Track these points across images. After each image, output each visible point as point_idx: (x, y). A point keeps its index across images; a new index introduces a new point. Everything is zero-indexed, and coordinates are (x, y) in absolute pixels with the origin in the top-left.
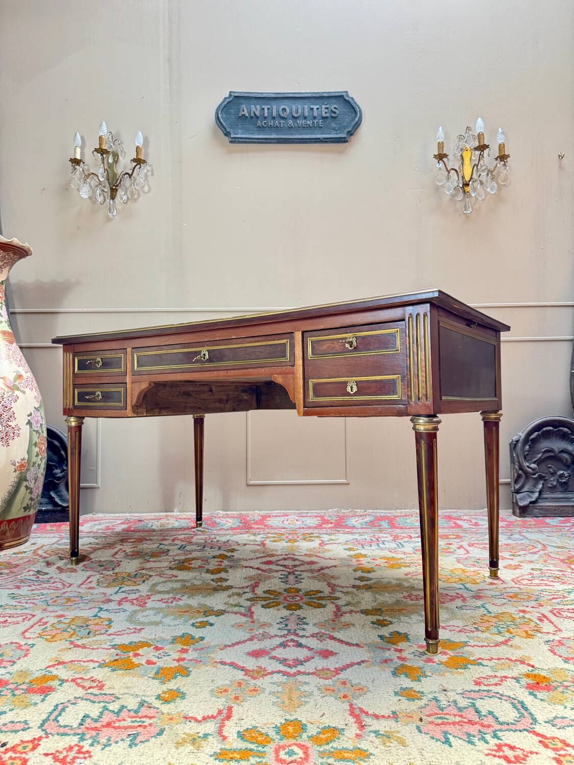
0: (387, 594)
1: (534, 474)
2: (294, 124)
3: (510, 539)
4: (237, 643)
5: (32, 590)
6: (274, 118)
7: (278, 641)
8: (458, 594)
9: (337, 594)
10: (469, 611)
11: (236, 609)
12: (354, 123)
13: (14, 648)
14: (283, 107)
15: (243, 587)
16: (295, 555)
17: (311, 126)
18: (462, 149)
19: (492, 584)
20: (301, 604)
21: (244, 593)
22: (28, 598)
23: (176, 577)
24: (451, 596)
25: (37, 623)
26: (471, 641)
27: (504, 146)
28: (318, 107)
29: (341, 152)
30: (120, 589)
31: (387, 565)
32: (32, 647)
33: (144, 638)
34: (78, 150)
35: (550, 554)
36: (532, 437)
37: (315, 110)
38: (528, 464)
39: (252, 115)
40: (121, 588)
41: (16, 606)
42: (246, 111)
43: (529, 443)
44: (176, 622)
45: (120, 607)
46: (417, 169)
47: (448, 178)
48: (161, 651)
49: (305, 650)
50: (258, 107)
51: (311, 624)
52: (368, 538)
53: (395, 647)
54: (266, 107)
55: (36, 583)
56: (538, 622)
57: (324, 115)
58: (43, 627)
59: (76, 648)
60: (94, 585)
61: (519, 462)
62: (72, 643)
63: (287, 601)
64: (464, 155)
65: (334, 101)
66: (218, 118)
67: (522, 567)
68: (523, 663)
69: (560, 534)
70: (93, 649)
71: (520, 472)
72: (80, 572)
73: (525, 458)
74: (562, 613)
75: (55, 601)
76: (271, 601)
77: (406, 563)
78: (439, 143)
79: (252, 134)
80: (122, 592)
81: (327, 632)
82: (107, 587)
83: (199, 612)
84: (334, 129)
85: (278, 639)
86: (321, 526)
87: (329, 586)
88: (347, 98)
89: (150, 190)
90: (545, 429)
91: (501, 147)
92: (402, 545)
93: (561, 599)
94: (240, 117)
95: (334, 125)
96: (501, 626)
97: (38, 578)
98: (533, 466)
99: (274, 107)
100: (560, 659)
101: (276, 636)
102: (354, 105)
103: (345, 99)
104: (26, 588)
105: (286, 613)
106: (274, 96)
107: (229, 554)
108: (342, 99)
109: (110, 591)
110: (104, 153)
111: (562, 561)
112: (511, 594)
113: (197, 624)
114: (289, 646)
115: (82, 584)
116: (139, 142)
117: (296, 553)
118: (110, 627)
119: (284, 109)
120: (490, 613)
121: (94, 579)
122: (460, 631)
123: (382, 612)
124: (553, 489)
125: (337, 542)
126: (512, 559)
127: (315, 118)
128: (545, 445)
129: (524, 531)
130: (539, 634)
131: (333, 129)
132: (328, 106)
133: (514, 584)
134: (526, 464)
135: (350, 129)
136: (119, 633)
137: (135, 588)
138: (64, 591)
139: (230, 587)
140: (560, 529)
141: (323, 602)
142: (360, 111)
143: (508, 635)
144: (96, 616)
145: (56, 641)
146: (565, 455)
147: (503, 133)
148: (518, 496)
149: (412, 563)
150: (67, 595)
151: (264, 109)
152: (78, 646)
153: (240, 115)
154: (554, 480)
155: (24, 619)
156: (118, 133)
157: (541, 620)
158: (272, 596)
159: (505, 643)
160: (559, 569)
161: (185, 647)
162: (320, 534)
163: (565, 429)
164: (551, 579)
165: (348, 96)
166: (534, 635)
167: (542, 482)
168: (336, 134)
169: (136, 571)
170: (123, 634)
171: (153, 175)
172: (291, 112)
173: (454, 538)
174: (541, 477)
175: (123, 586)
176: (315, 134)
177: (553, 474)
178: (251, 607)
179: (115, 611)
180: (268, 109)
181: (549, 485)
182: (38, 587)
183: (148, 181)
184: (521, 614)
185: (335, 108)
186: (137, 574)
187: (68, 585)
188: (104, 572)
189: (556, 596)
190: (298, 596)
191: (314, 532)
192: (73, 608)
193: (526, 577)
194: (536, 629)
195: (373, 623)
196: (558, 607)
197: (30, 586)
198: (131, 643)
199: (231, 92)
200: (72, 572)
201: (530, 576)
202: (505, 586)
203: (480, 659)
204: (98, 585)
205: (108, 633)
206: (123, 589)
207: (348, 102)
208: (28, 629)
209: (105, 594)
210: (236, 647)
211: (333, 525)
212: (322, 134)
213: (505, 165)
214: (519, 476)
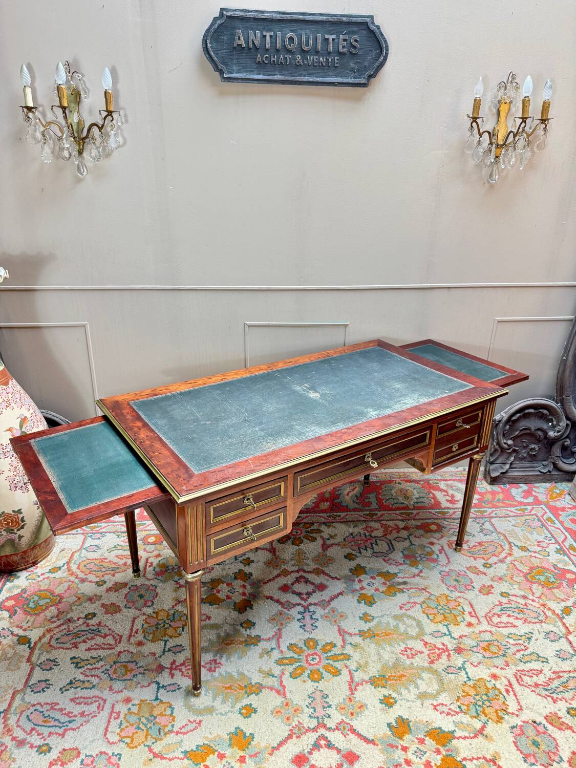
0: (388, 649)
1: (509, 449)
2: (303, 62)
3: (482, 530)
4: (281, 744)
5: (89, 649)
6: (278, 51)
7: (312, 737)
8: (443, 644)
9: (349, 650)
10: (452, 676)
11: (270, 681)
12: (377, 64)
13: (106, 762)
14: (289, 35)
15: (269, 639)
16: (304, 571)
17: (324, 64)
18: (499, 102)
19: (470, 624)
20: (322, 670)
21: (272, 649)
22: (89, 666)
23: (209, 618)
24: (439, 649)
25: (111, 715)
26: (457, 729)
27: (549, 105)
28: (334, 37)
29: (359, 99)
30: (165, 645)
31: (383, 588)
32: (120, 759)
33: (206, 738)
34: (29, 91)
35: (516, 563)
36: (514, 418)
37: (331, 41)
38: (505, 441)
39: (251, 45)
40: (166, 642)
41: (83, 682)
42: (242, 39)
43: (510, 423)
44: (226, 708)
45: (173, 681)
46: (445, 125)
47: (479, 143)
48: (224, 762)
49: (335, 752)
50: (258, 32)
51: (334, 707)
52: (362, 532)
53: (402, 743)
54: (268, 34)
55: (90, 636)
56: (505, 694)
57: (341, 50)
58: (119, 721)
59: (155, 760)
60: (140, 637)
61: (498, 439)
62: (150, 750)
63: (310, 664)
64: (501, 109)
65: (355, 29)
66: (206, 49)
67: (493, 591)
68: (495, 764)
69: (523, 518)
70: (170, 760)
71: (497, 447)
72: (124, 610)
73: (504, 435)
74: (523, 677)
75: (115, 672)
76: (297, 664)
77: (400, 584)
78: (475, 100)
79: (251, 72)
80: (169, 650)
81: (347, 721)
82: (153, 641)
83: (241, 688)
84: (352, 70)
85: (310, 734)
86: (318, 507)
87: (341, 635)
88: (372, 27)
89: (125, 140)
90: (527, 411)
91: (546, 106)
92: (392, 545)
93: (522, 652)
94: (235, 48)
95: (353, 65)
96: (479, 703)
97: (88, 625)
98: (510, 442)
99: (279, 34)
100: (522, 756)
101: (309, 730)
102: (380, 37)
103: (368, 28)
104: (83, 647)
105: (310, 686)
106: (278, 16)
107: (247, 570)
108: (364, 27)
109: (157, 647)
110: (65, 109)
111: (525, 575)
112: (484, 645)
113: (244, 711)
114: (322, 747)
115: (130, 636)
116: (108, 84)
117: (305, 568)
118: (173, 720)
119: (291, 39)
120: (470, 680)
121: (138, 624)
122: (448, 714)
123: (387, 680)
124: (523, 459)
125: (336, 541)
126: (485, 574)
127: (329, 53)
128: (524, 424)
129: (493, 515)
130: (506, 717)
131: (350, 71)
132: (346, 37)
133: (486, 623)
134: (503, 441)
135: (372, 73)
136: (184, 730)
137: (178, 641)
138: (118, 649)
139: (258, 639)
140: (523, 510)
141: (338, 665)
142: (387, 47)
143: (483, 717)
144: (157, 699)
145: (136, 747)
146: (540, 433)
147: (551, 87)
148: (492, 467)
149: (405, 583)
150: (123, 658)
151: (265, 36)
152: (156, 755)
153: (235, 45)
154: (525, 453)
155: (98, 707)
156: (76, 61)
157: (507, 691)
158: (296, 656)
159: (481, 731)
160: (522, 593)
161: (242, 753)
162: (321, 524)
163: (545, 412)
164: (516, 614)
165: (373, 23)
166: (503, 718)
167: (514, 455)
168: (355, 78)
169: (173, 606)
170: (188, 732)
171: (127, 121)
172: (300, 43)
173: (435, 531)
174: (514, 451)
175: (167, 638)
176: (329, 76)
177: (525, 447)
178: (281, 677)
179: (172, 688)
180: (271, 37)
181: (520, 456)
182: (93, 642)
183: (122, 130)
184: (493, 681)
185: (356, 41)
186: (174, 614)
187: (118, 638)
188: (145, 610)
189: (519, 647)
190: (316, 654)
191: (314, 520)
192: (134, 684)
193: (497, 610)
194: (504, 708)
195: (381, 702)
196: (522, 666)
197: (84, 642)
198: (198, 746)
199: (222, 10)
200: (116, 612)
201: (500, 608)
202: (480, 628)
203: (465, 759)
204: (144, 637)
205: (176, 729)
206: (169, 645)
207: (373, 32)
208: (107, 727)
209: (154, 654)
210: (281, 748)
211: (328, 503)
212: (336, 76)
213: (545, 129)
214: (496, 450)
